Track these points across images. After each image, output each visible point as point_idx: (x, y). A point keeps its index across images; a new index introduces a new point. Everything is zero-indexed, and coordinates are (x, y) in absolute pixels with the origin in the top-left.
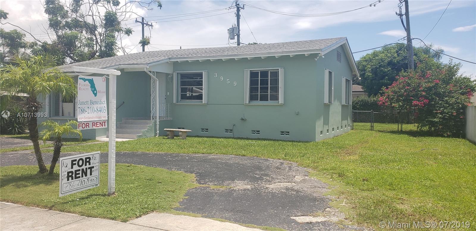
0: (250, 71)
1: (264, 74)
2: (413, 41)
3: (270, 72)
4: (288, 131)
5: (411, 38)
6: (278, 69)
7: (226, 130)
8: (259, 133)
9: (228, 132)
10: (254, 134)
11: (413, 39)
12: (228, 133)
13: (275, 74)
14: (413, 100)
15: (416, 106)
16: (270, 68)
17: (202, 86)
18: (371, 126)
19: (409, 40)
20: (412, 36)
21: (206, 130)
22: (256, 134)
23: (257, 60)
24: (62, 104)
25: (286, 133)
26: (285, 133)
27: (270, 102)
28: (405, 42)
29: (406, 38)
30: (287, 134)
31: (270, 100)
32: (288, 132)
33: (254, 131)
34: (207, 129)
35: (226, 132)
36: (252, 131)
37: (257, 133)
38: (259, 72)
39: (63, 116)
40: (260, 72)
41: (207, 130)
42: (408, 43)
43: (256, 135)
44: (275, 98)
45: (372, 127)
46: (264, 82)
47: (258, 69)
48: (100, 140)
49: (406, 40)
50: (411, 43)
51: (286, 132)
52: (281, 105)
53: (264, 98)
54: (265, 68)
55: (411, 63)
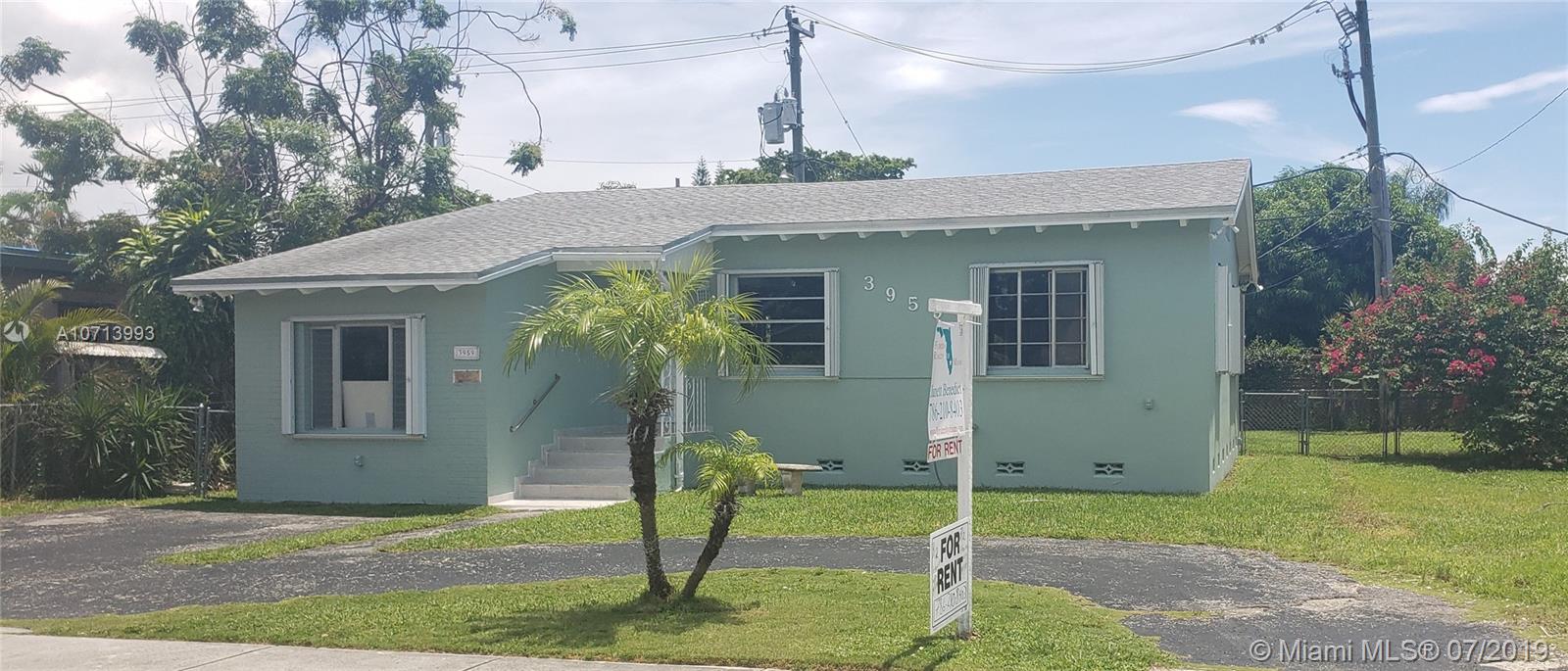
0: (991, 269)
1: (1036, 280)
2: (1386, 162)
3: (1057, 275)
4: (1121, 462)
5: (1381, 150)
6: (1087, 266)
7: (908, 463)
8: (1021, 471)
9: (912, 469)
10: (1004, 474)
11: (1388, 155)
12: (913, 473)
13: (1074, 284)
14: (1444, 356)
15: (1457, 375)
16: (1056, 262)
17: (823, 318)
18: (1302, 442)
19: (1376, 158)
20: (1385, 146)
21: (837, 466)
22: (1012, 475)
23: (1018, 236)
24: (342, 386)
25: (1114, 469)
26: (1109, 469)
27: (1054, 371)
28: (1362, 164)
29: (1366, 151)
30: (1113, 473)
31: (1057, 364)
32: (1120, 466)
33: (1005, 465)
34: (840, 463)
35: (907, 469)
36: (999, 464)
37: (1014, 471)
38: (1020, 274)
39: (344, 426)
40: (1022, 272)
41: (840, 466)
42: (1371, 168)
43: (1012, 478)
44: (1075, 355)
45: (1305, 443)
46: (1036, 306)
47: (1017, 264)
48: (505, 506)
49: (1367, 157)
50: (1382, 166)
51: (1112, 465)
52: (1099, 380)
53: (1035, 357)
54: (1040, 262)
55: (1382, 234)
